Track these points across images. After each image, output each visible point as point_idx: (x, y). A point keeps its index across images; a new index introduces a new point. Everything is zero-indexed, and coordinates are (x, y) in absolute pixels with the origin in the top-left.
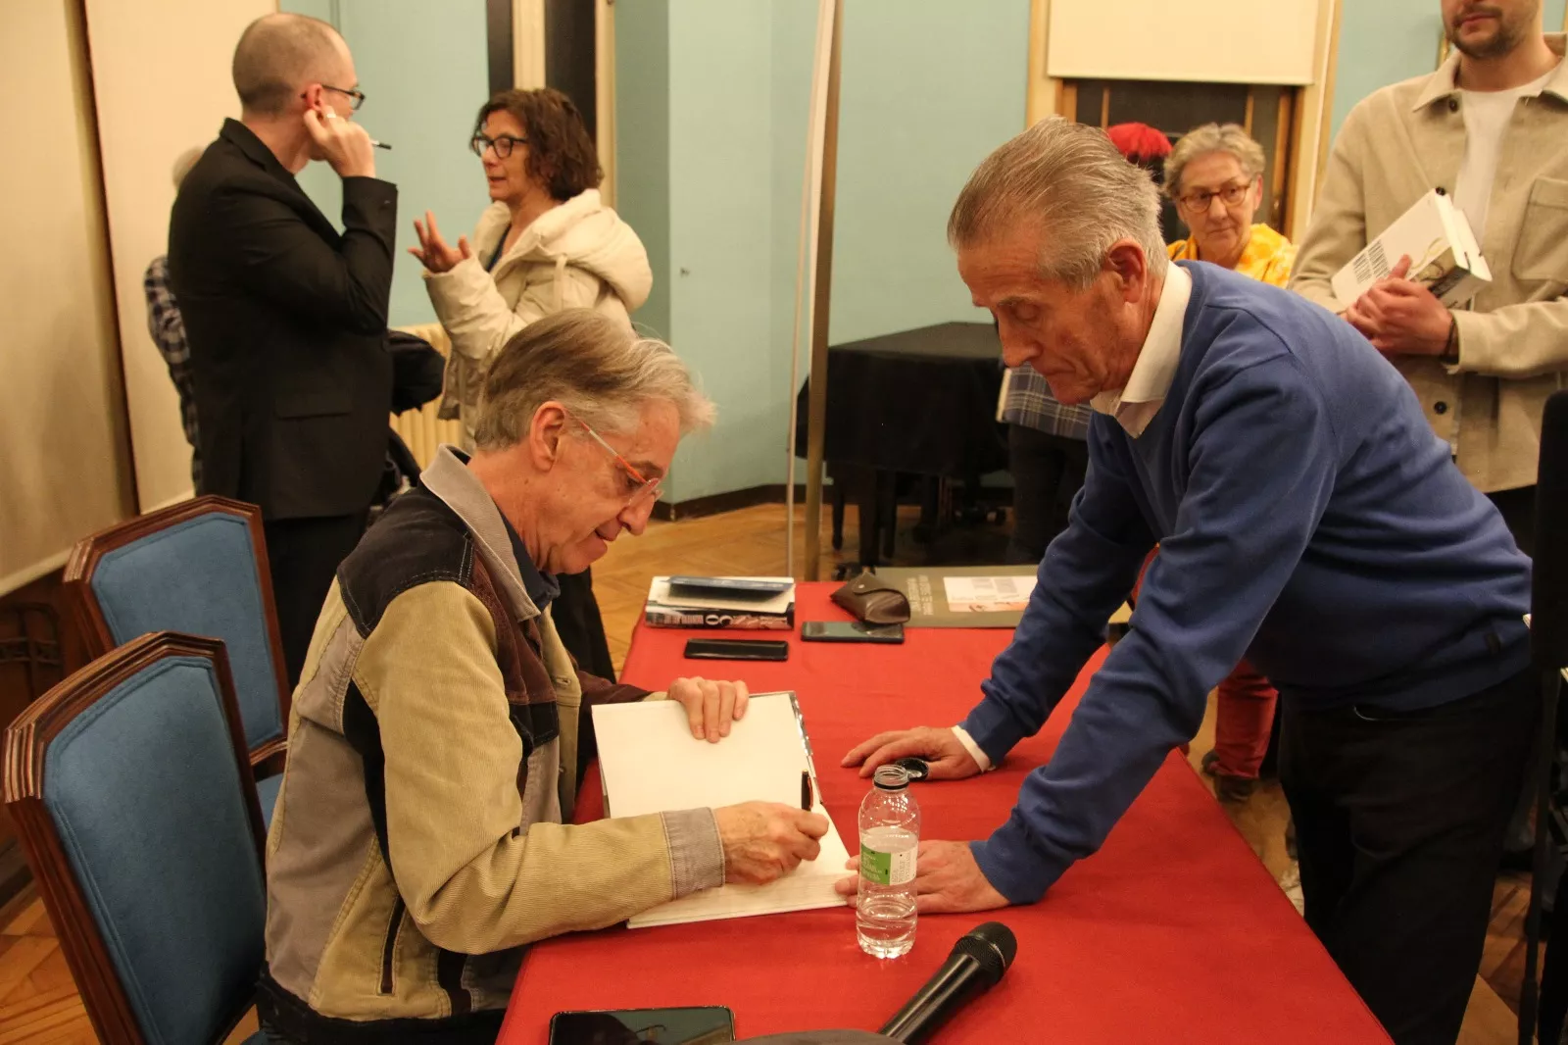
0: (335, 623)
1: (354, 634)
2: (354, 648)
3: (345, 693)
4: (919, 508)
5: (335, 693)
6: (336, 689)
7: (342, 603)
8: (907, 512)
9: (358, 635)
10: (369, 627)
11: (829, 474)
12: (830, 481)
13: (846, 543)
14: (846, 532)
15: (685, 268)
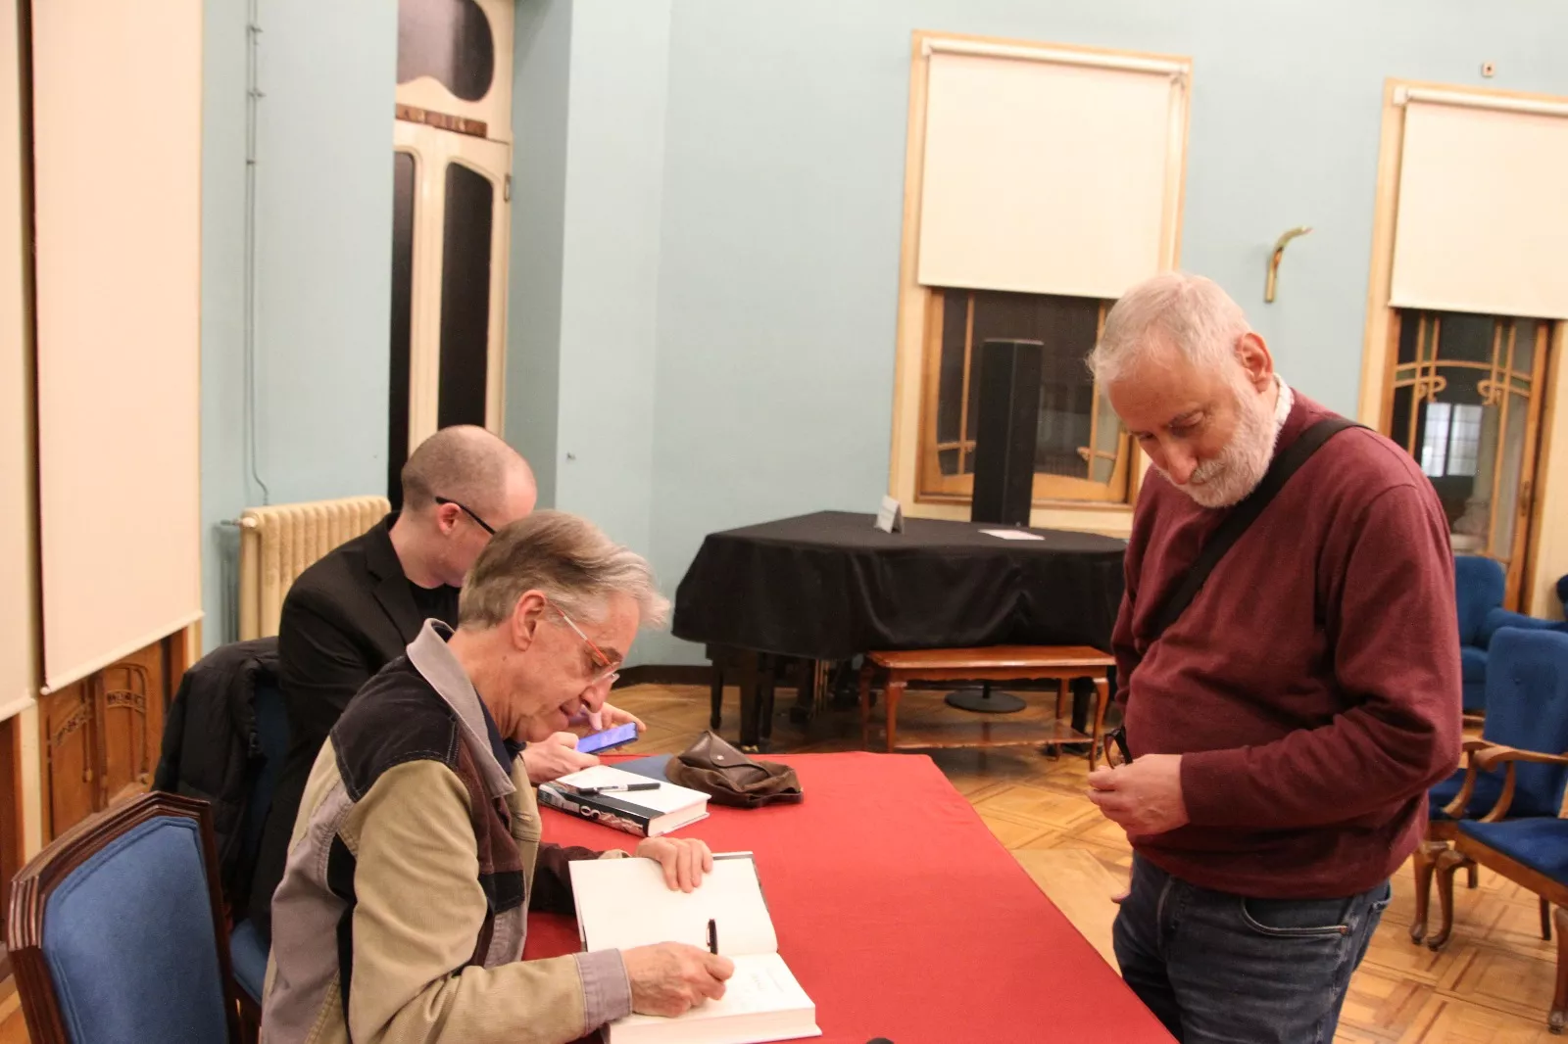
0: (329, 786)
1: (343, 796)
2: (342, 809)
3: (330, 845)
4: (795, 690)
5: (319, 845)
6: (321, 843)
7: (337, 769)
8: (785, 694)
9: (347, 797)
10: (360, 792)
11: (709, 655)
12: (709, 663)
13: (724, 723)
14: (725, 712)
15: (571, 453)
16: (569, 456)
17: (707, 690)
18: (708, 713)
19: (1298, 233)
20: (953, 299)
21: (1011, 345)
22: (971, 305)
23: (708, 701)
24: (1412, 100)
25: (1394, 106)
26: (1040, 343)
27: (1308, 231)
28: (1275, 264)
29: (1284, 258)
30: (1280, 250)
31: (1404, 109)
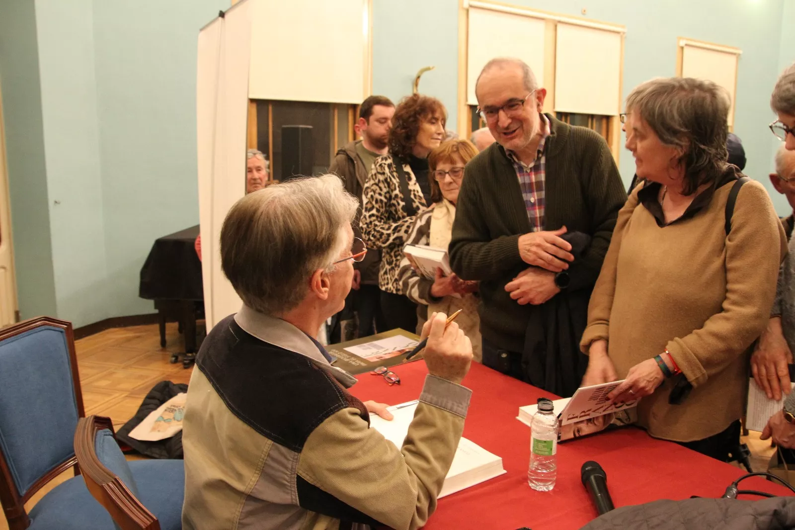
11: (156, 307)
12: (157, 311)
13: (168, 344)
14: (167, 338)
15: (57, 201)
16: (56, 202)
17: (156, 327)
18: (158, 338)
19: (428, 69)
20: (260, 105)
21: (298, 128)
22: (270, 108)
23: (158, 332)
24: (471, 6)
25: (463, 8)
26: (310, 127)
27: (433, 68)
28: (417, 85)
29: (420, 82)
30: (419, 77)
31: (468, 11)
